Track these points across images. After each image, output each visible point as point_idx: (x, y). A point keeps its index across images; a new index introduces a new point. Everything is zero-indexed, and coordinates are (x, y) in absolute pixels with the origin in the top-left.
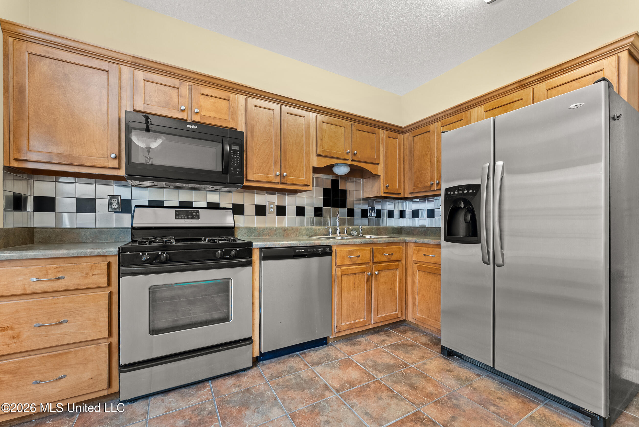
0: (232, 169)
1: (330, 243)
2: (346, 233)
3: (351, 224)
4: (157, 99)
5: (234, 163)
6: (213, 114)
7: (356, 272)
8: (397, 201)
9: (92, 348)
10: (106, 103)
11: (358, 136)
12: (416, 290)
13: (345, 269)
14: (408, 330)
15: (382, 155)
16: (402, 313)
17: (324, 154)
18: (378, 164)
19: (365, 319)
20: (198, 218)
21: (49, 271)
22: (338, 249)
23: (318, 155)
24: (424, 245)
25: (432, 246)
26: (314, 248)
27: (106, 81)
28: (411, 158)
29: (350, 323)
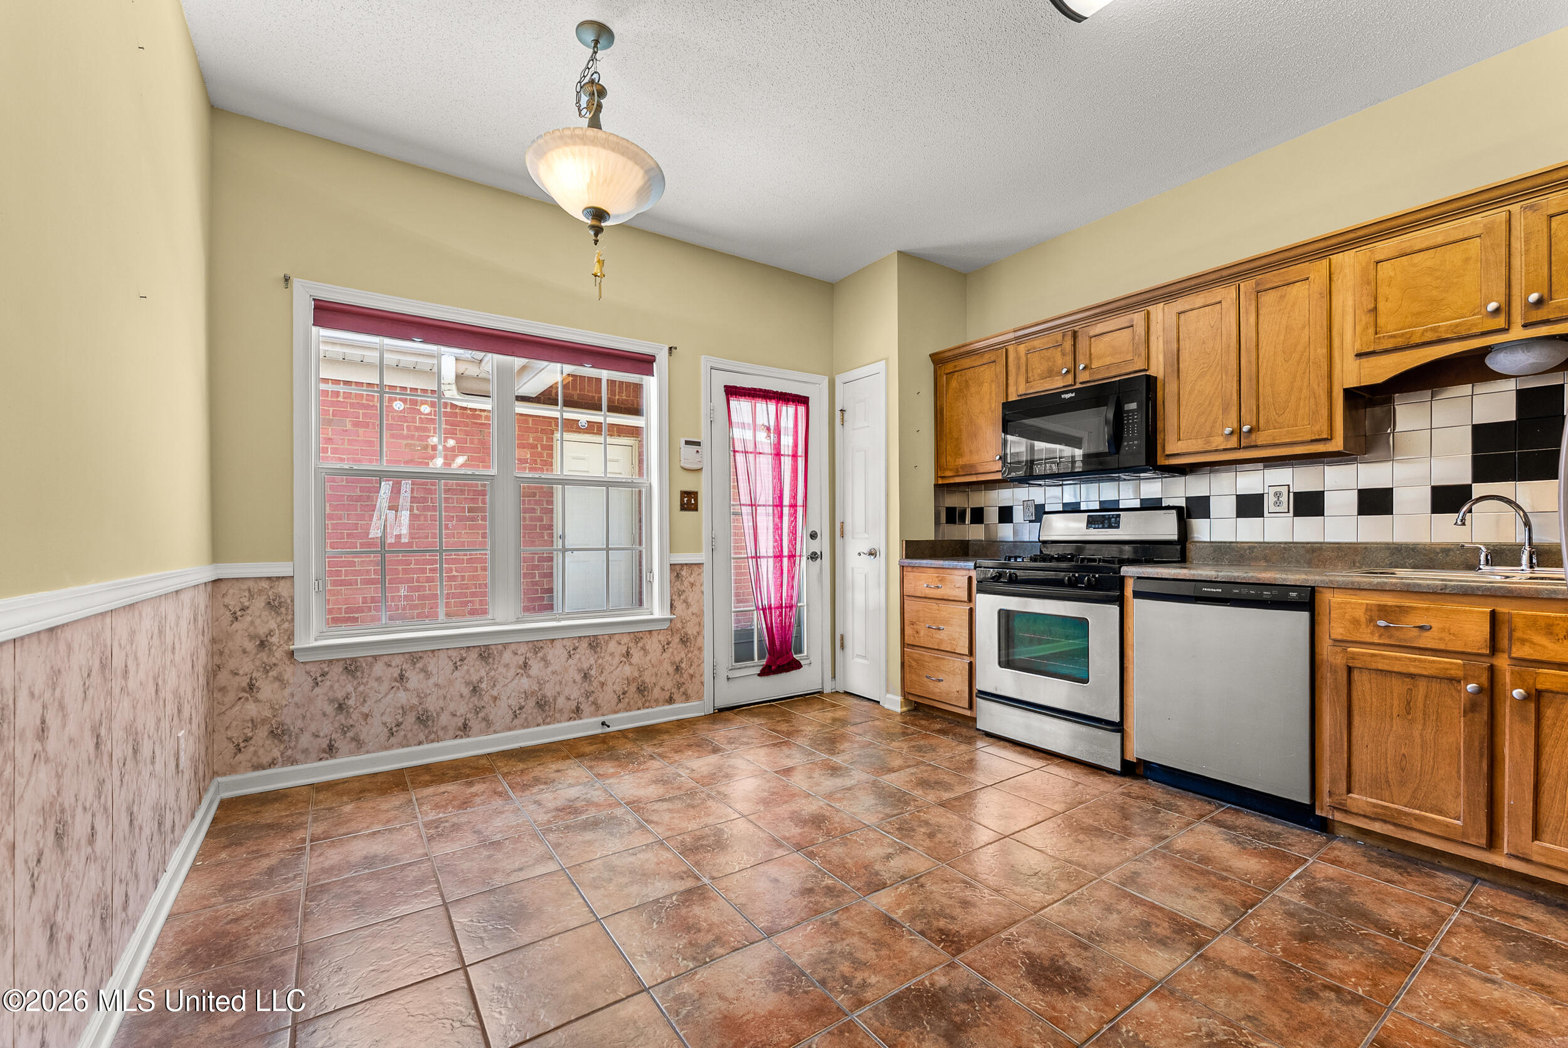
0: (1125, 444)
4: (1039, 370)
5: (1128, 431)
6: (1108, 361)
7: (1415, 671)
13: (1363, 654)
17: (1381, 347)
20: (1118, 527)
21: (934, 579)
22: (1337, 598)
23: (1364, 354)
26: (1251, 589)
29: (1387, 804)
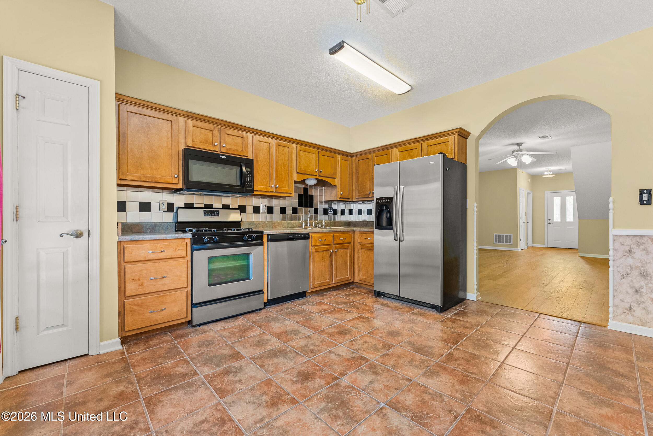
0: (247, 183)
1: (308, 231)
2: (313, 225)
3: (316, 219)
4: (200, 138)
5: (247, 180)
6: (233, 147)
7: (324, 250)
8: (347, 203)
9: (178, 293)
10: (171, 141)
11: (323, 159)
12: (360, 261)
13: (317, 248)
14: (355, 288)
15: (338, 172)
16: (351, 277)
17: (301, 172)
18: (335, 178)
19: (329, 280)
20: (218, 216)
21: (157, 247)
22: (313, 235)
23: (298, 173)
24: (365, 233)
25: (369, 233)
26: (299, 235)
27: (171, 127)
28: (357, 174)
29: (320, 282)
